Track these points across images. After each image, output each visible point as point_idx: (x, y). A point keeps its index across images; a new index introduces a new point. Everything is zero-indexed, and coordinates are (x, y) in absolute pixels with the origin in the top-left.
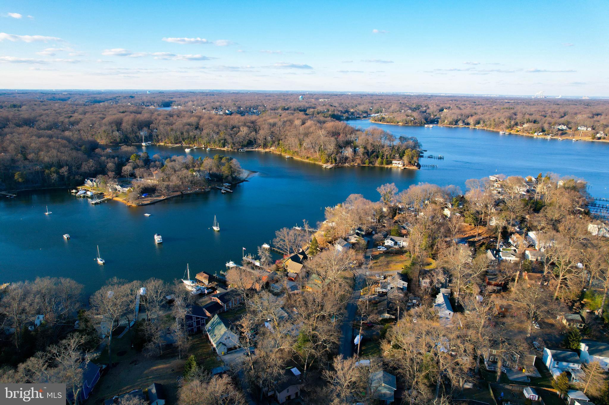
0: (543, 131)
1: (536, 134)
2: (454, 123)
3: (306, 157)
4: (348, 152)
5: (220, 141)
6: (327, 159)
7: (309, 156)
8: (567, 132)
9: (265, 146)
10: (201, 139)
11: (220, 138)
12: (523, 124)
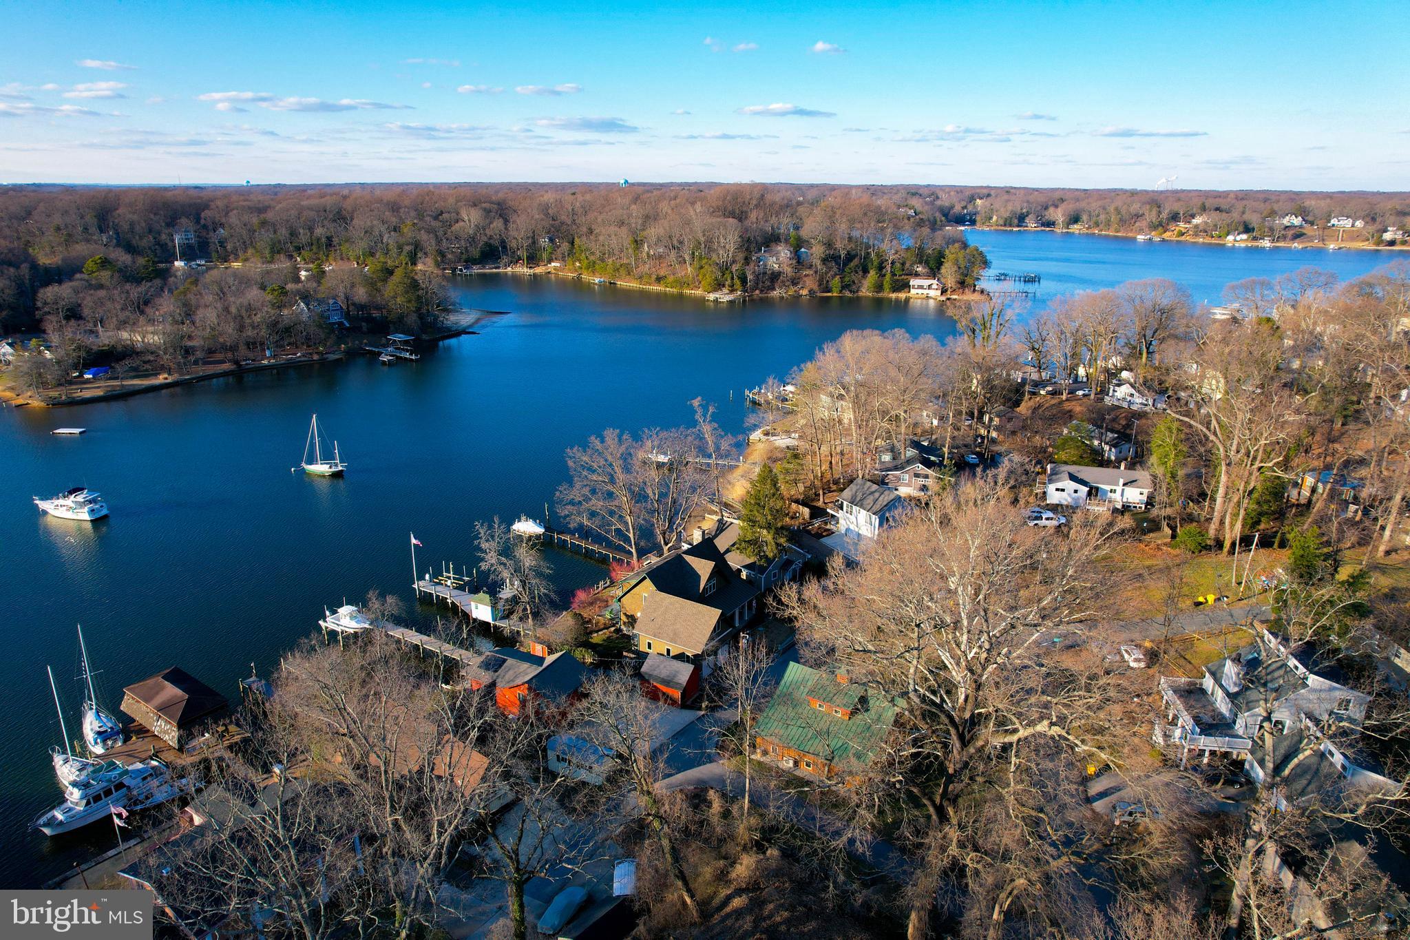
0: (1247, 229)
1: (1230, 238)
2: (1016, 221)
3: (654, 277)
4: (779, 259)
5: (400, 248)
6: (716, 279)
7: (662, 273)
8: (1305, 231)
9: (533, 260)
10: (347, 245)
11: (402, 240)
12: (1193, 216)
